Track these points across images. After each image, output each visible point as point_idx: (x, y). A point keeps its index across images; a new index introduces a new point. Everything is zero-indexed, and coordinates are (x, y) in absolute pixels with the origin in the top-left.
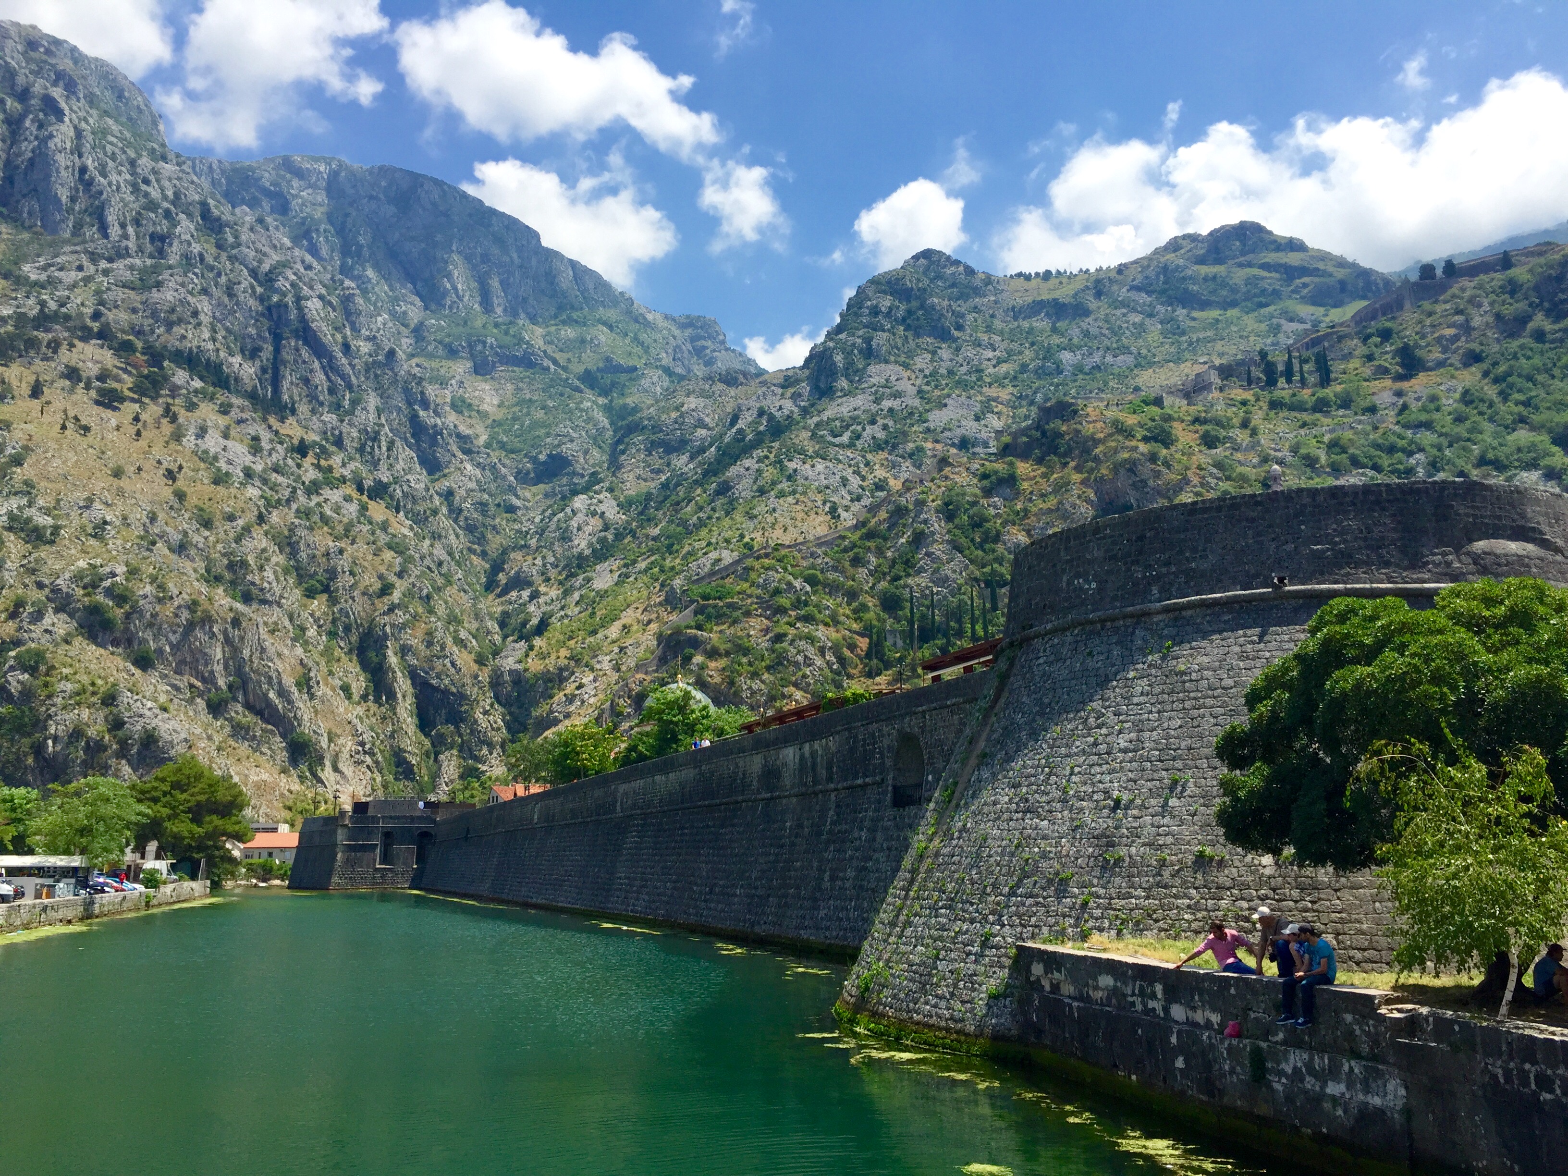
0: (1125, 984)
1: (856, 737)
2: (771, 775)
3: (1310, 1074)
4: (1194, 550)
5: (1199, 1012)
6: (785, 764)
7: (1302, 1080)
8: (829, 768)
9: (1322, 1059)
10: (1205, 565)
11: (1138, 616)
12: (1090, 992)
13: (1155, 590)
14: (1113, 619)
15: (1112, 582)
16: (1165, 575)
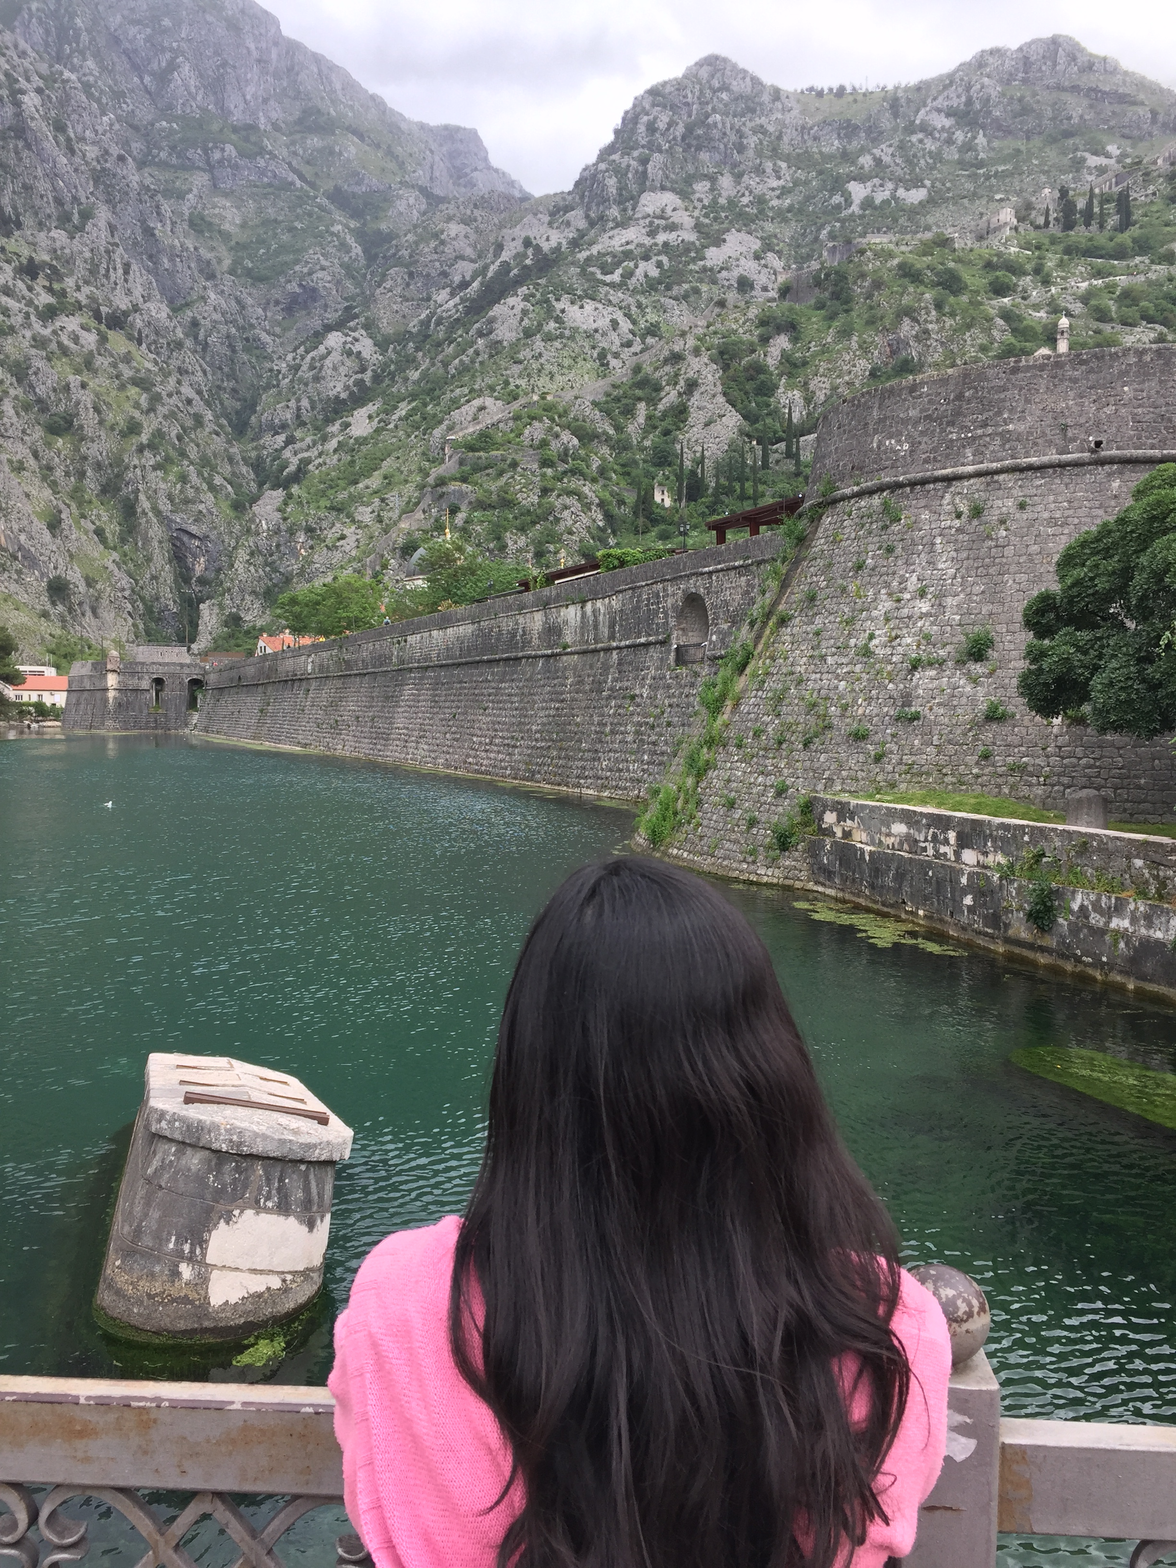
0: (920, 832)
1: (640, 596)
2: (552, 631)
3: (1095, 911)
4: (1012, 410)
5: (991, 857)
6: (566, 622)
7: (1087, 918)
8: (612, 626)
9: (1110, 898)
10: (1021, 427)
11: (949, 480)
12: (883, 839)
13: (969, 452)
14: (923, 482)
15: (926, 443)
16: (981, 437)
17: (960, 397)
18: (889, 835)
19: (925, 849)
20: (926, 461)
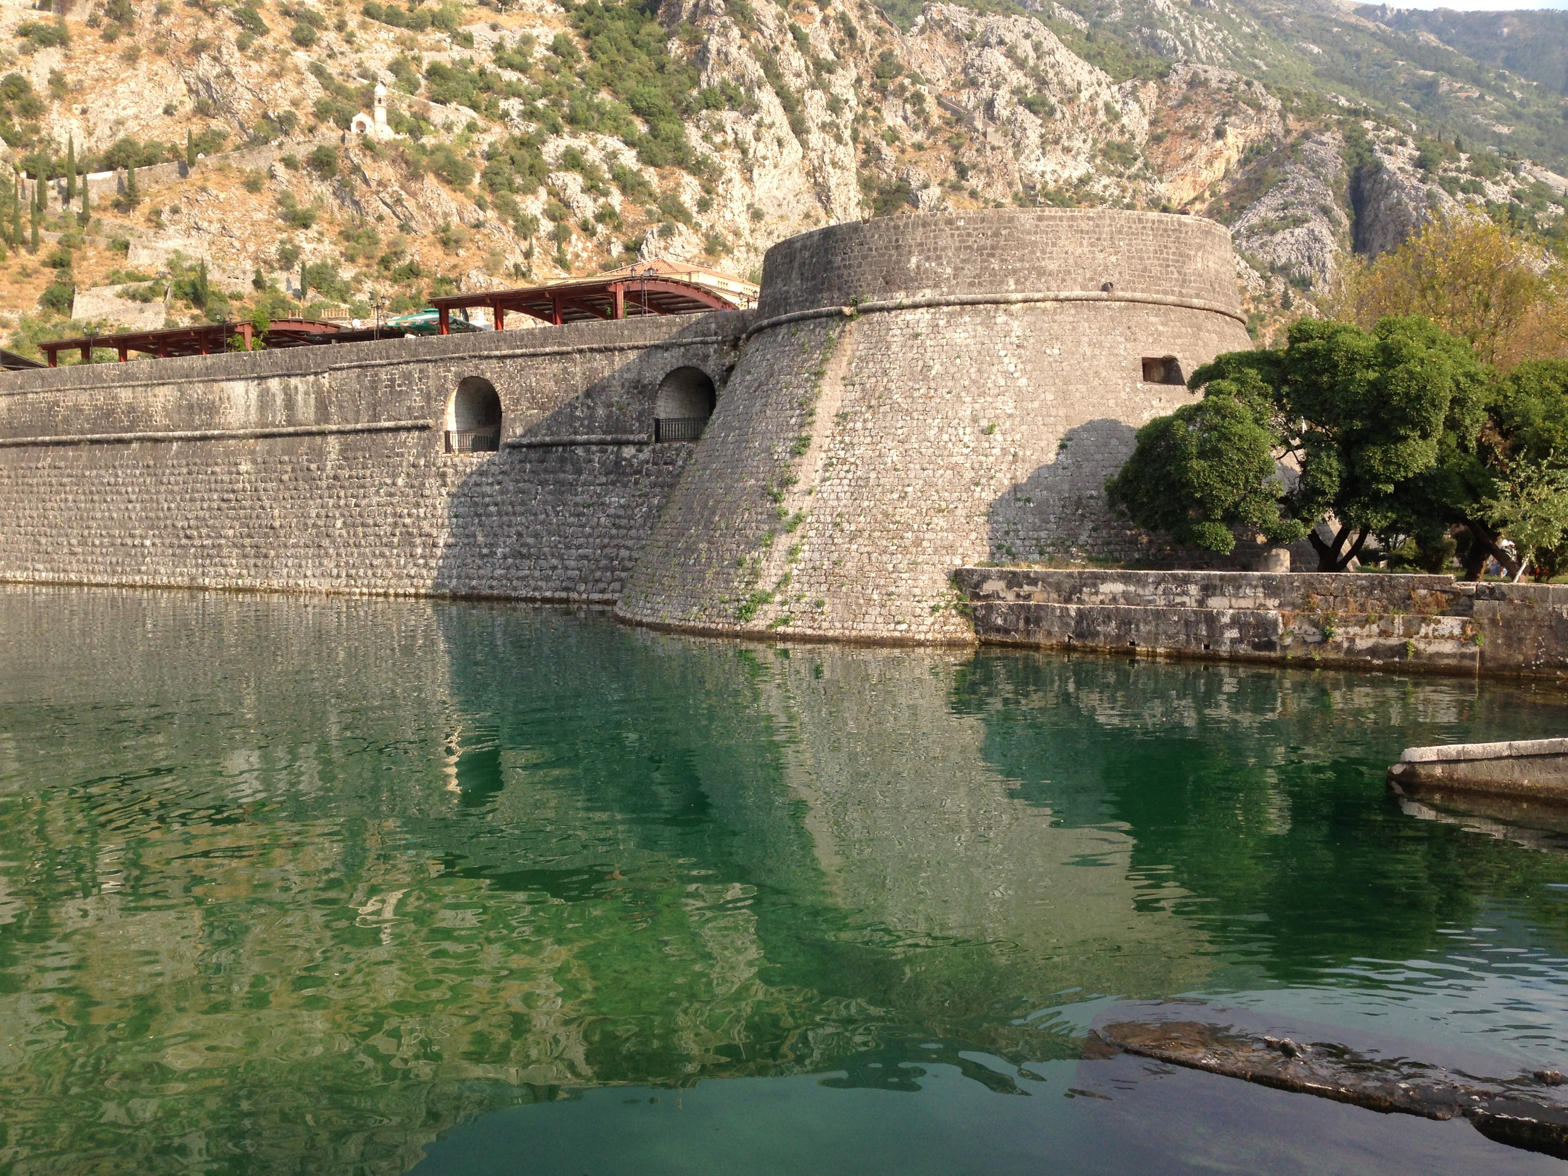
1: (376, 375)
2: (196, 410)
6: (227, 400)
8: (323, 407)
10: (1052, 265)
11: (996, 302)
12: (1085, 597)
13: (1011, 282)
14: (973, 303)
15: (969, 270)
16: (1020, 270)
17: (997, 234)
18: (1097, 593)
19: (1154, 601)
20: (972, 284)
